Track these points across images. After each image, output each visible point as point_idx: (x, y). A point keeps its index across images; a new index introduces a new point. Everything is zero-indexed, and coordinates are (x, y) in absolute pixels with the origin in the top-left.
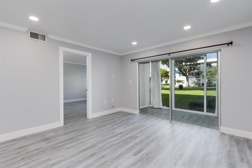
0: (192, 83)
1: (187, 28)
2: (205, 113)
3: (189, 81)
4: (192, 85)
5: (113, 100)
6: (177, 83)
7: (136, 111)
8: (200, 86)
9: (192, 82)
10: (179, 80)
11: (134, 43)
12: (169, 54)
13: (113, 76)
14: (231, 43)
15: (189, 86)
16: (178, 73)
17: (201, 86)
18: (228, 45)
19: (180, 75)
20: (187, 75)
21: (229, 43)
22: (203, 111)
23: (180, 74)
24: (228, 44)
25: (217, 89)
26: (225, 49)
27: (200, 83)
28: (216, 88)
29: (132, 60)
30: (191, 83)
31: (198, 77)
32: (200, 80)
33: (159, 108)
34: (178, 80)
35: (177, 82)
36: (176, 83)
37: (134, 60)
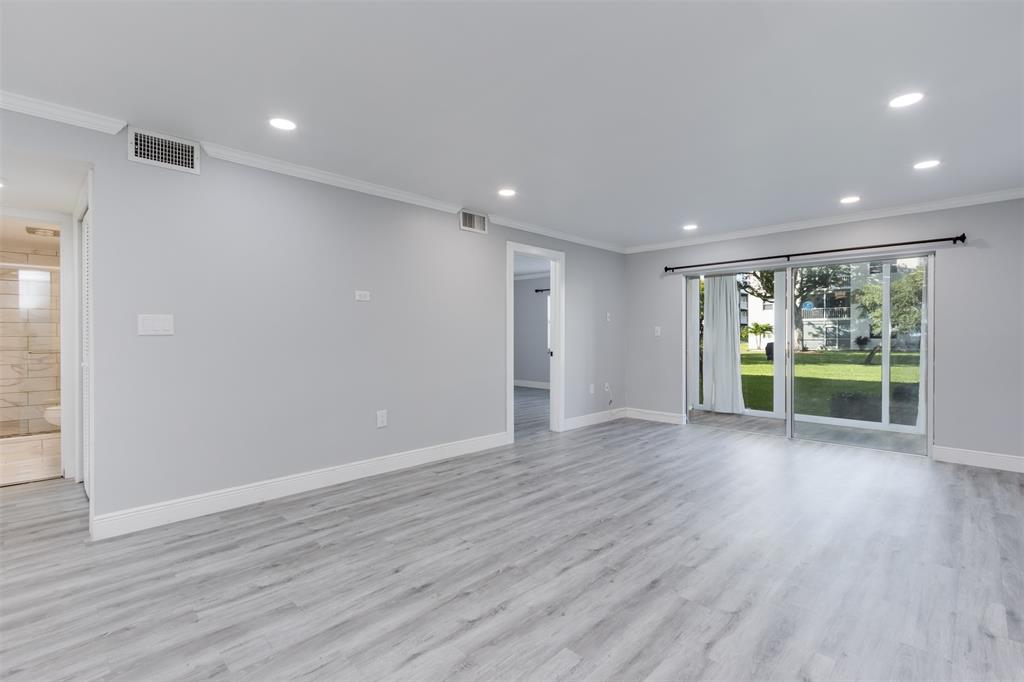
0: (815, 336)
1: (850, 200)
2: (885, 425)
3: (804, 329)
4: (815, 345)
5: (607, 385)
6: (752, 337)
7: (679, 415)
8: (849, 346)
9: (815, 333)
10: (762, 323)
11: (690, 227)
12: (788, 256)
13: (608, 315)
14: (963, 238)
15: (805, 349)
16: (759, 295)
17: (852, 348)
18: (955, 242)
19: (764, 306)
20: (798, 305)
21: (957, 238)
22: (878, 419)
23: (765, 300)
24: (955, 240)
25: (922, 361)
26: (946, 252)
27: (848, 335)
28: (918, 358)
29: (666, 269)
30: (811, 337)
31: (842, 313)
32: (847, 324)
33: (733, 414)
34: (757, 326)
35: (755, 333)
36: (750, 334)
37: (673, 269)
